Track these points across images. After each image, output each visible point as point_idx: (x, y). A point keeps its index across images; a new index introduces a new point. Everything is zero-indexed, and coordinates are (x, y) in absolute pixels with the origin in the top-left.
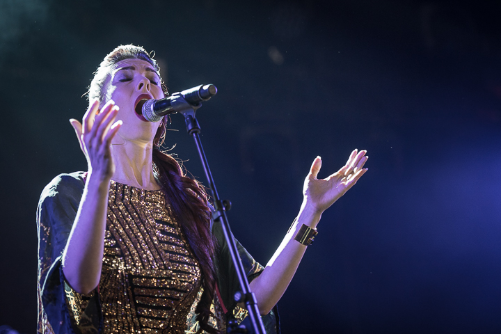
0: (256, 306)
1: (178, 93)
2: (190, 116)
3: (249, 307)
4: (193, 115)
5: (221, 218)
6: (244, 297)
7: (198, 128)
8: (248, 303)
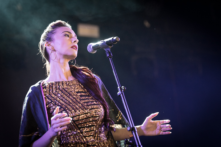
0: (136, 133)
1: (103, 40)
2: (108, 51)
3: (134, 133)
4: (109, 50)
5: (121, 95)
6: (132, 129)
7: (111, 56)
8: (133, 131)
